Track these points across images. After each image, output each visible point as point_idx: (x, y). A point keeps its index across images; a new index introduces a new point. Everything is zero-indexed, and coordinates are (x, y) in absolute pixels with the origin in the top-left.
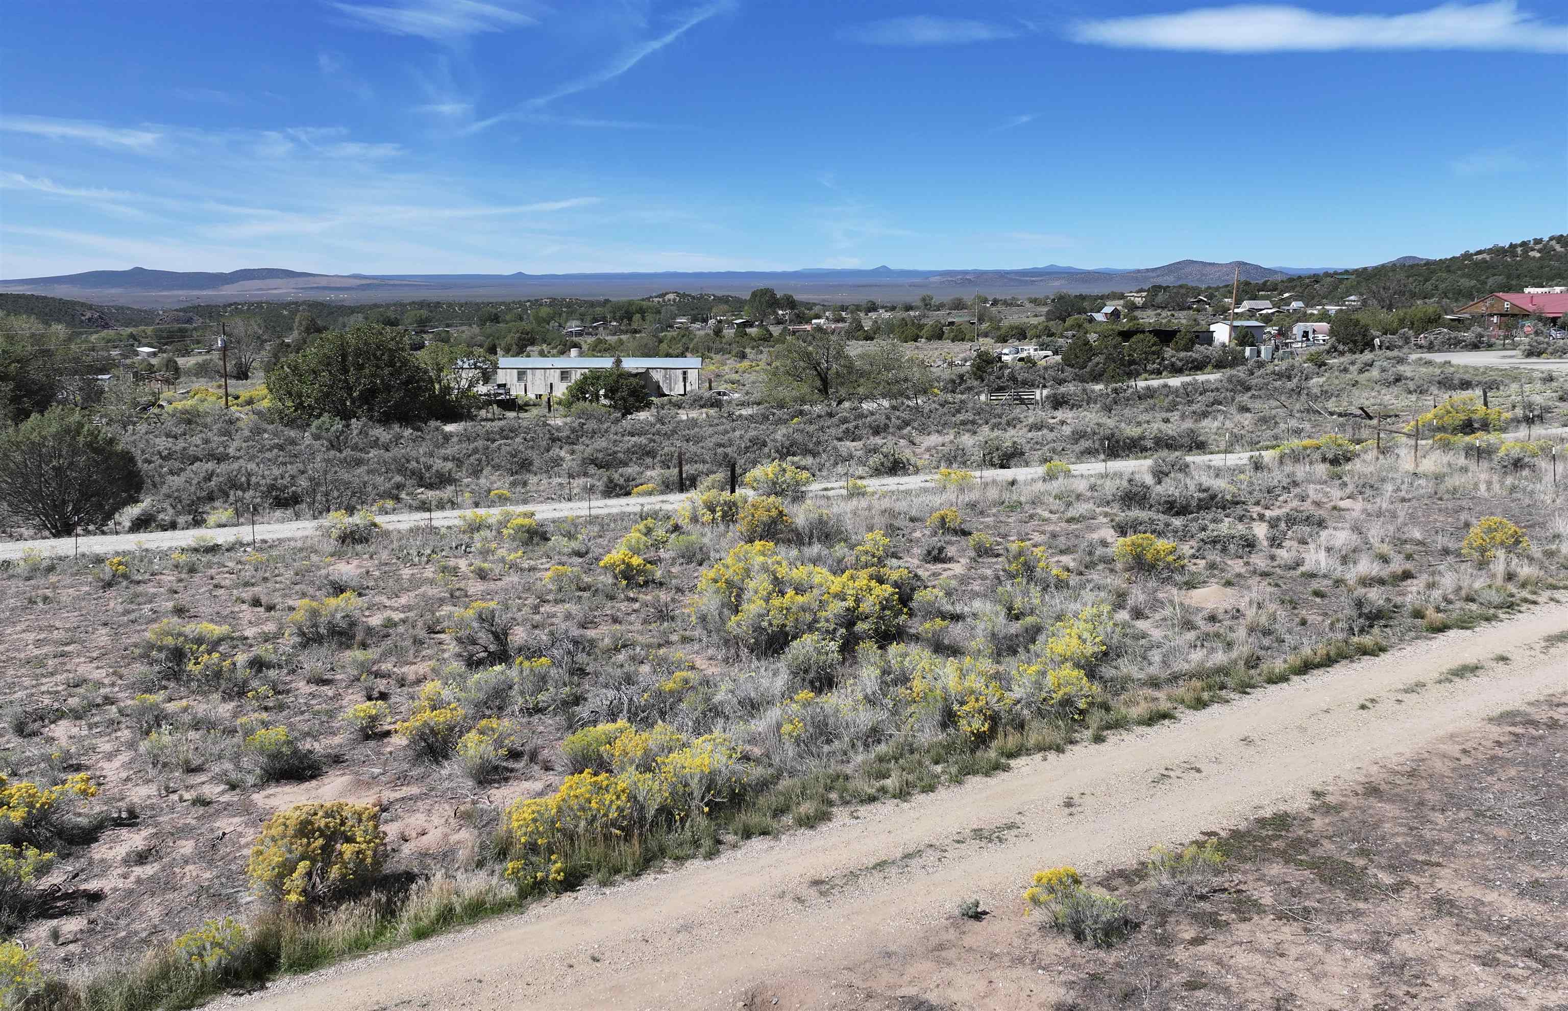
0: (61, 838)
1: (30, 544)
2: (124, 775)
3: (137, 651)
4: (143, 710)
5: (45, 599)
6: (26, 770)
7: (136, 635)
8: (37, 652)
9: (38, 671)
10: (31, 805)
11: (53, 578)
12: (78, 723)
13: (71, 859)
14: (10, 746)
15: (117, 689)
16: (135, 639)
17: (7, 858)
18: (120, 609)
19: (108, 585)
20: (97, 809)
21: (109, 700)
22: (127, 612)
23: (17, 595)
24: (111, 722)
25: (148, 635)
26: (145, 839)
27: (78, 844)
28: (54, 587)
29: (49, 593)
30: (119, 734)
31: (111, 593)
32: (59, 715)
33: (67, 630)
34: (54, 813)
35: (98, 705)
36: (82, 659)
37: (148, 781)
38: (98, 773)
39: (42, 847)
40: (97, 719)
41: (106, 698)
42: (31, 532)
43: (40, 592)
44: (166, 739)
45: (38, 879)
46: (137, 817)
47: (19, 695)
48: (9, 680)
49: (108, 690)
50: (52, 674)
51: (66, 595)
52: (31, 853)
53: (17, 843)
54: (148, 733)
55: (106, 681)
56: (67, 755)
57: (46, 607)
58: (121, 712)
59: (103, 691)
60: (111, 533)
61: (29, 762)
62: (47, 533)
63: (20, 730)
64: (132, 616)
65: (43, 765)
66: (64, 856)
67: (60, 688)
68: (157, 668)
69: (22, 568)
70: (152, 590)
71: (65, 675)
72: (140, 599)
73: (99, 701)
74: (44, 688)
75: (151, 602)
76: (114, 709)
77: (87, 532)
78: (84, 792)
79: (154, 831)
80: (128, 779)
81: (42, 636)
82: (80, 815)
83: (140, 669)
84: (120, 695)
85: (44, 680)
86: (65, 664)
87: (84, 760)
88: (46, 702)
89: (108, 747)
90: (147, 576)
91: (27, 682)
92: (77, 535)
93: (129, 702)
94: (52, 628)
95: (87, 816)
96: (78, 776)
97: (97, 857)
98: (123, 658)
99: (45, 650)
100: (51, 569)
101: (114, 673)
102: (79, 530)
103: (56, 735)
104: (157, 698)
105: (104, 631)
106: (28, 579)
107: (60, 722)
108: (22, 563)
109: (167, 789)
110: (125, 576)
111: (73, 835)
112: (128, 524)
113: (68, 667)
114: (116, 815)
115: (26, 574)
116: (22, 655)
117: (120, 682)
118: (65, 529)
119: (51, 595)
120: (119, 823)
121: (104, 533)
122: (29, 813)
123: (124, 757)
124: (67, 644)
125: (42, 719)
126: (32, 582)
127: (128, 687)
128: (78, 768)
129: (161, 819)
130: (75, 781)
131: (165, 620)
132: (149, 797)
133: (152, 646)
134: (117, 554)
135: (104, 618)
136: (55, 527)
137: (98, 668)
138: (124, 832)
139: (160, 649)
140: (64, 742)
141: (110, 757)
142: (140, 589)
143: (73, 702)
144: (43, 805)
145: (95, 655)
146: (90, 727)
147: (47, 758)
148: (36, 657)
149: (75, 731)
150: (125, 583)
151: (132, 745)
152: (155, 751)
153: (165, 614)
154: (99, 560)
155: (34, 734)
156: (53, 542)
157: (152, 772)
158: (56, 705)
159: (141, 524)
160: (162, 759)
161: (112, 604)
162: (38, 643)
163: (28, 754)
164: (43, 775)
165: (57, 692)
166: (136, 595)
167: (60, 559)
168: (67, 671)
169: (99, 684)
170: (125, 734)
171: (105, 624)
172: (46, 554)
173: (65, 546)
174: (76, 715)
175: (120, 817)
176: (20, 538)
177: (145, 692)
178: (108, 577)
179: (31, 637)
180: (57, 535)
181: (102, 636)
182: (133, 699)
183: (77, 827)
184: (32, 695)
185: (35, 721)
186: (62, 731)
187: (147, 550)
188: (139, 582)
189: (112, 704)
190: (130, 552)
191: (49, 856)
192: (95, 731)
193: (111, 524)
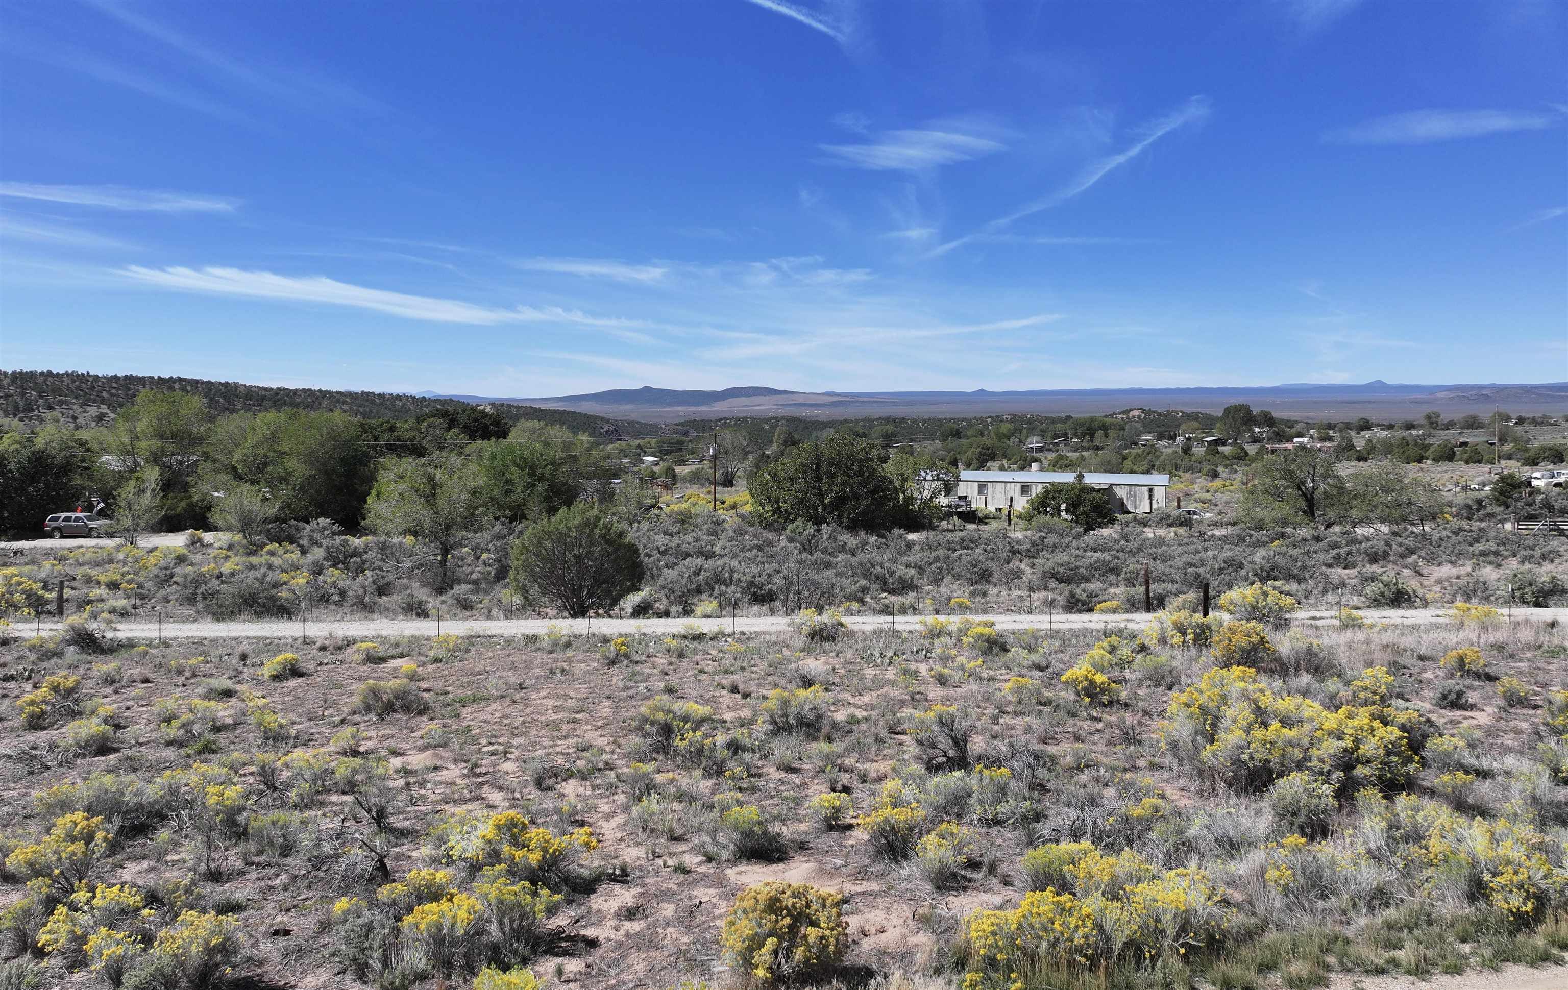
0: (566, 884)
1: (553, 622)
2: (619, 835)
3: (634, 724)
4: (636, 779)
5: (563, 670)
6: (542, 820)
7: (633, 710)
8: (554, 717)
9: (555, 734)
10: (545, 850)
11: (569, 653)
12: (584, 783)
13: (574, 905)
14: (531, 797)
15: (615, 756)
16: (632, 713)
17: (525, 893)
18: (621, 684)
19: (612, 663)
20: (596, 863)
21: (609, 766)
22: (626, 688)
23: (542, 665)
24: (610, 786)
25: (643, 710)
26: (634, 897)
27: (580, 892)
28: (570, 661)
29: (566, 665)
30: (616, 797)
31: (614, 670)
32: (569, 775)
33: (579, 700)
34: (563, 860)
35: (600, 769)
36: (589, 727)
37: (638, 844)
38: (598, 831)
39: (554, 889)
40: (599, 781)
41: (607, 763)
42: (555, 612)
43: (559, 664)
44: (655, 807)
45: (548, 918)
46: (628, 875)
47: (540, 752)
48: (533, 739)
49: (609, 757)
50: (565, 738)
51: (579, 668)
52: (544, 892)
53: (533, 883)
54: (639, 800)
55: (608, 749)
56: (574, 812)
57: (563, 678)
58: (618, 777)
59: (605, 757)
60: (617, 617)
61: (545, 813)
62: (566, 614)
63: (539, 783)
64: (630, 693)
65: (555, 817)
66: (570, 902)
67: (571, 751)
68: (649, 741)
69: (546, 643)
70: (647, 670)
71: (575, 740)
72: (638, 678)
73: (601, 765)
74: (558, 749)
75: (646, 681)
76: (612, 774)
77: (598, 615)
78: (587, 845)
79: (641, 890)
80: (621, 840)
81: (558, 703)
82: (582, 866)
83: (635, 740)
84: (619, 762)
85: (559, 742)
86: (575, 729)
87: (587, 818)
88: (560, 761)
89: (605, 808)
90: (644, 658)
91: (546, 742)
92: (590, 617)
93: (626, 770)
94: (566, 697)
95: (587, 868)
96: (582, 830)
97: (595, 907)
98: (622, 729)
99: (560, 716)
100: (568, 645)
101: (614, 742)
102: (591, 613)
103: (566, 792)
104: (649, 767)
105: (607, 703)
106: (550, 652)
107: (570, 781)
108: (546, 638)
109: (654, 853)
110: (626, 656)
111: (576, 884)
112: (630, 610)
113: (578, 733)
114: (611, 871)
115: (549, 648)
116: (543, 719)
117: (618, 750)
118: (580, 612)
119: (567, 668)
120: (613, 879)
121: (610, 616)
122: (544, 857)
123: (620, 819)
124: (578, 712)
125: (556, 776)
126: (553, 655)
127: (625, 756)
128: (582, 824)
129: (647, 880)
130: (580, 835)
131: (658, 698)
132: (638, 858)
133: (646, 720)
134: (621, 635)
135: (608, 692)
136: (572, 608)
137: (601, 736)
138: (617, 887)
139: (652, 723)
140: (572, 799)
141: (608, 817)
142: (638, 668)
143: (580, 764)
144: (554, 852)
145: (599, 724)
146: (594, 788)
147: (558, 811)
148: (554, 721)
149: (581, 790)
150: (625, 662)
151: (626, 809)
152: (646, 816)
153: (657, 693)
154: (606, 640)
155: (549, 789)
156: (571, 621)
157: (642, 836)
158: (567, 766)
159: (641, 611)
160: (650, 825)
161: (614, 680)
162: (556, 709)
163: (544, 806)
164: (555, 827)
165: (568, 754)
166: (634, 674)
167: (575, 637)
168: (577, 736)
169: (602, 751)
170: (621, 798)
171: (609, 698)
172: (565, 632)
173: (580, 626)
174: (584, 776)
175: (614, 873)
176: (546, 616)
177: (639, 761)
178: (612, 656)
179: (550, 703)
180: (574, 616)
181: (605, 709)
182: (628, 767)
183: (579, 876)
184: (549, 754)
185: (550, 777)
186: (571, 788)
187: (644, 634)
188: (637, 662)
189: (611, 769)
190: (631, 635)
191: (557, 897)
192: (597, 792)
193: (617, 609)
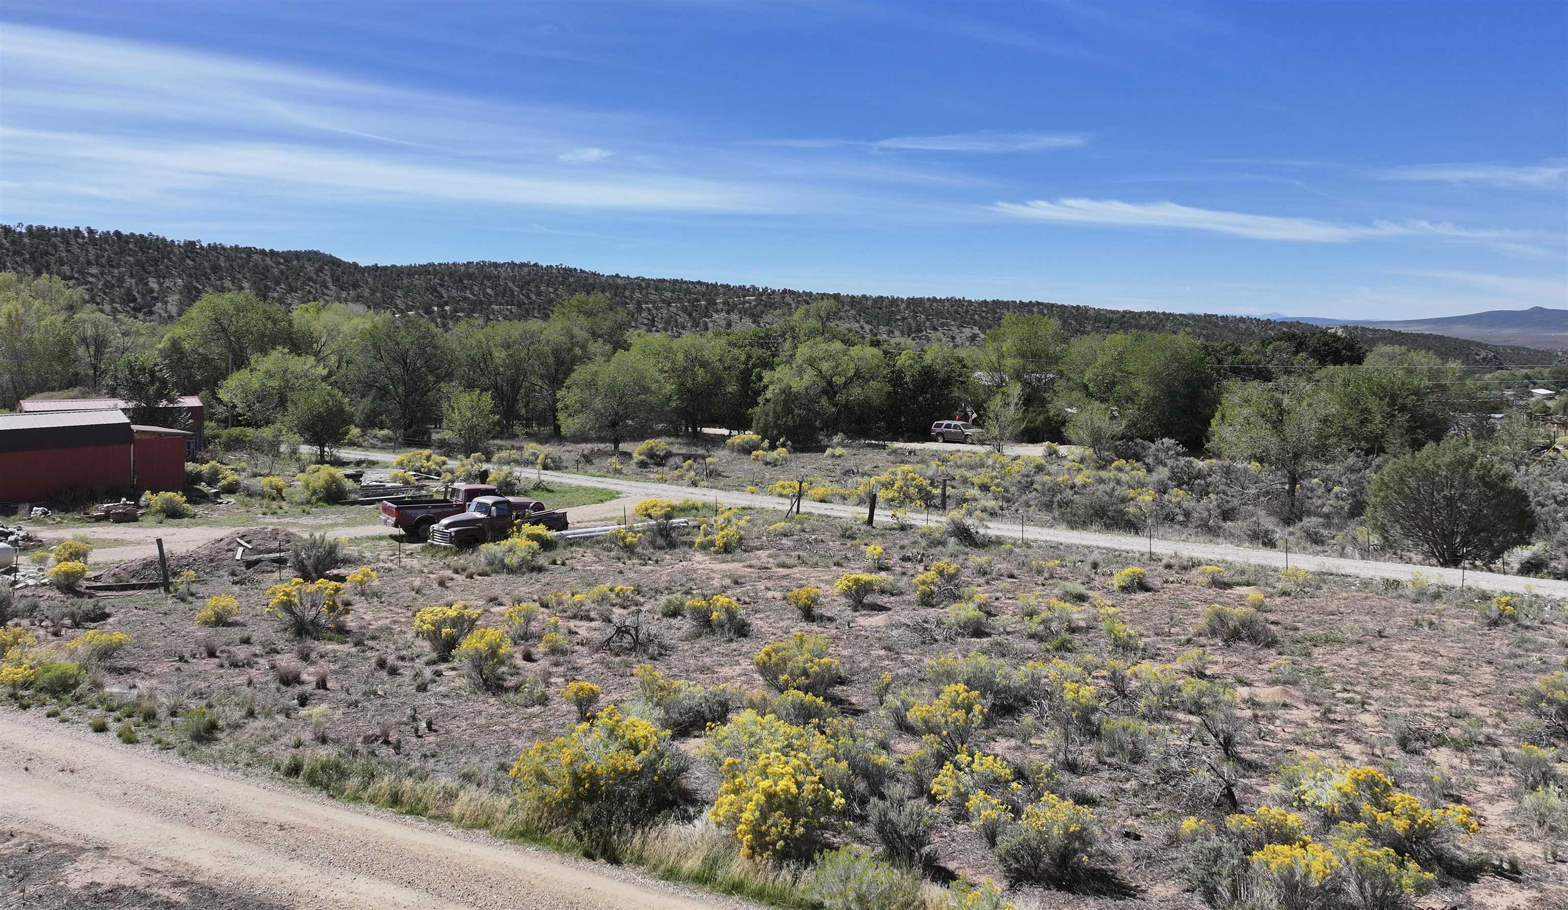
0: (1440, 864)
1: (1419, 568)
2: (1507, 824)
3: (1525, 698)
4: (1527, 764)
5: (1431, 624)
6: (1407, 785)
7: (1523, 682)
8: (1421, 674)
9: (1422, 692)
10: (1413, 820)
11: (1439, 605)
12: (1459, 754)
13: (1450, 890)
14: (1395, 757)
15: (1500, 732)
16: (1521, 685)
17: (1389, 862)
18: (1506, 650)
19: (1494, 623)
20: (1477, 849)
21: (1491, 741)
22: (1513, 656)
23: (1405, 614)
24: (1494, 765)
25: (1536, 684)
26: (1528, 900)
27: (1458, 877)
28: (1440, 614)
29: (1434, 618)
30: (1501, 779)
31: (1496, 632)
32: (1441, 742)
33: (1451, 659)
34: (1435, 835)
35: (1480, 743)
36: (1465, 692)
37: (1533, 840)
38: (1479, 813)
39: (1426, 865)
40: (1478, 756)
41: (1489, 738)
42: (1420, 557)
43: (1426, 616)
44: (1554, 801)
45: (1418, 896)
46: (1520, 874)
47: (1404, 710)
48: (1395, 694)
49: (1491, 730)
50: (1435, 699)
51: (1452, 624)
52: (1413, 866)
53: (1400, 852)
54: (1534, 788)
55: (1489, 721)
56: (1447, 785)
57: (1432, 633)
58: (1504, 756)
59: (1486, 730)
60: (1499, 572)
61: (1412, 778)
62: (1434, 561)
63: (1403, 743)
64: (1519, 661)
65: (1424, 785)
66: (1445, 885)
67: (1442, 715)
68: (1546, 722)
69: (1410, 591)
70: (1541, 639)
71: (1447, 703)
72: (1528, 646)
73: (1481, 738)
74: (1427, 711)
75: (1540, 651)
76: (1497, 752)
77: (1474, 567)
78: (1465, 825)
79: (1539, 895)
80: (1509, 830)
81: (1426, 659)
82: (1459, 848)
83: (1526, 718)
84: (1504, 739)
85: (1427, 703)
86: (1448, 692)
87: (1464, 794)
88: (1429, 724)
89: (1489, 789)
90: (1536, 623)
91: (1411, 700)
92: (1464, 568)
93: (1513, 750)
94: (1436, 654)
95: (1466, 852)
96: (1459, 808)
97: (1476, 898)
98: (1508, 702)
99: (1429, 673)
100: (1437, 596)
101: (1498, 715)
102: (1466, 563)
103: (1437, 760)
104: (1547, 753)
105: (1488, 669)
106: (1416, 601)
107: (1441, 749)
108: (1410, 585)
109: (1555, 855)
110: (1513, 618)
111: (1452, 866)
112: (1517, 566)
113: (1451, 696)
114: (1497, 863)
115: (1413, 596)
116: (1407, 673)
117: (1503, 725)
118: (1452, 560)
119: (1436, 621)
120: (1499, 872)
121: (1490, 570)
122: (1411, 827)
123: (1507, 805)
124: (1451, 673)
125: (1424, 739)
126: (1419, 605)
127: (1512, 733)
128: (1458, 800)
129: (1546, 886)
130: (1455, 813)
131: (1557, 673)
132: (1533, 857)
133: (1542, 697)
134: (1505, 594)
135: (1489, 656)
136: (1442, 556)
137: (1481, 705)
138: (1505, 884)
139: (1550, 702)
140: (1445, 769)
141: (1492, 799)
142: (1529, 634)
143: (1455, 732)
144: (1425, 822)
145: (1478, 691)
146: (1472, 762)
147: (1429, 780)
148: (1421, 678)
149: (1456, 762)
150: (1512, 625)
151: (1515, 795)
152: (1542, 810)
153: (1556, 667)
154: (1485, 597)
155: (1415, 752)
156: (1440, 570)
157: (1537, 832)
158: (1438, 731)
159: (1531, 568)
160: (1549, 821)
161: (1497, 644)
162: (1423, 665)
163: (1409, 770)
164: (1424, 796)
165: (1439, 718)
166: (1524, 641)
167: (1446, 588)
168: (1450, 699)
169: (1481, 722)
170: (1509, 782)
171: (1490, 663)
172: (1433, 581)
173: (1452, 576)
174: (1459, 747)
175: (1501, 866)
176: (1409, 562)
177: (1531, 743)
178: (1494, 615)
179: (1417, 658)
180: (1445, 564)
181: (1486, 675)
182: (1517, 747)
183: (1454, 858)
184: (1415, 714)
185: (1417, 740)
186: (1443, 756)
187: (1537, 596)
188: (1527, 628)
189: (1495, 746)
190: (1518, 595)
191: (1429, 876)
192: (1476, 768)
193: (1499, 563)
